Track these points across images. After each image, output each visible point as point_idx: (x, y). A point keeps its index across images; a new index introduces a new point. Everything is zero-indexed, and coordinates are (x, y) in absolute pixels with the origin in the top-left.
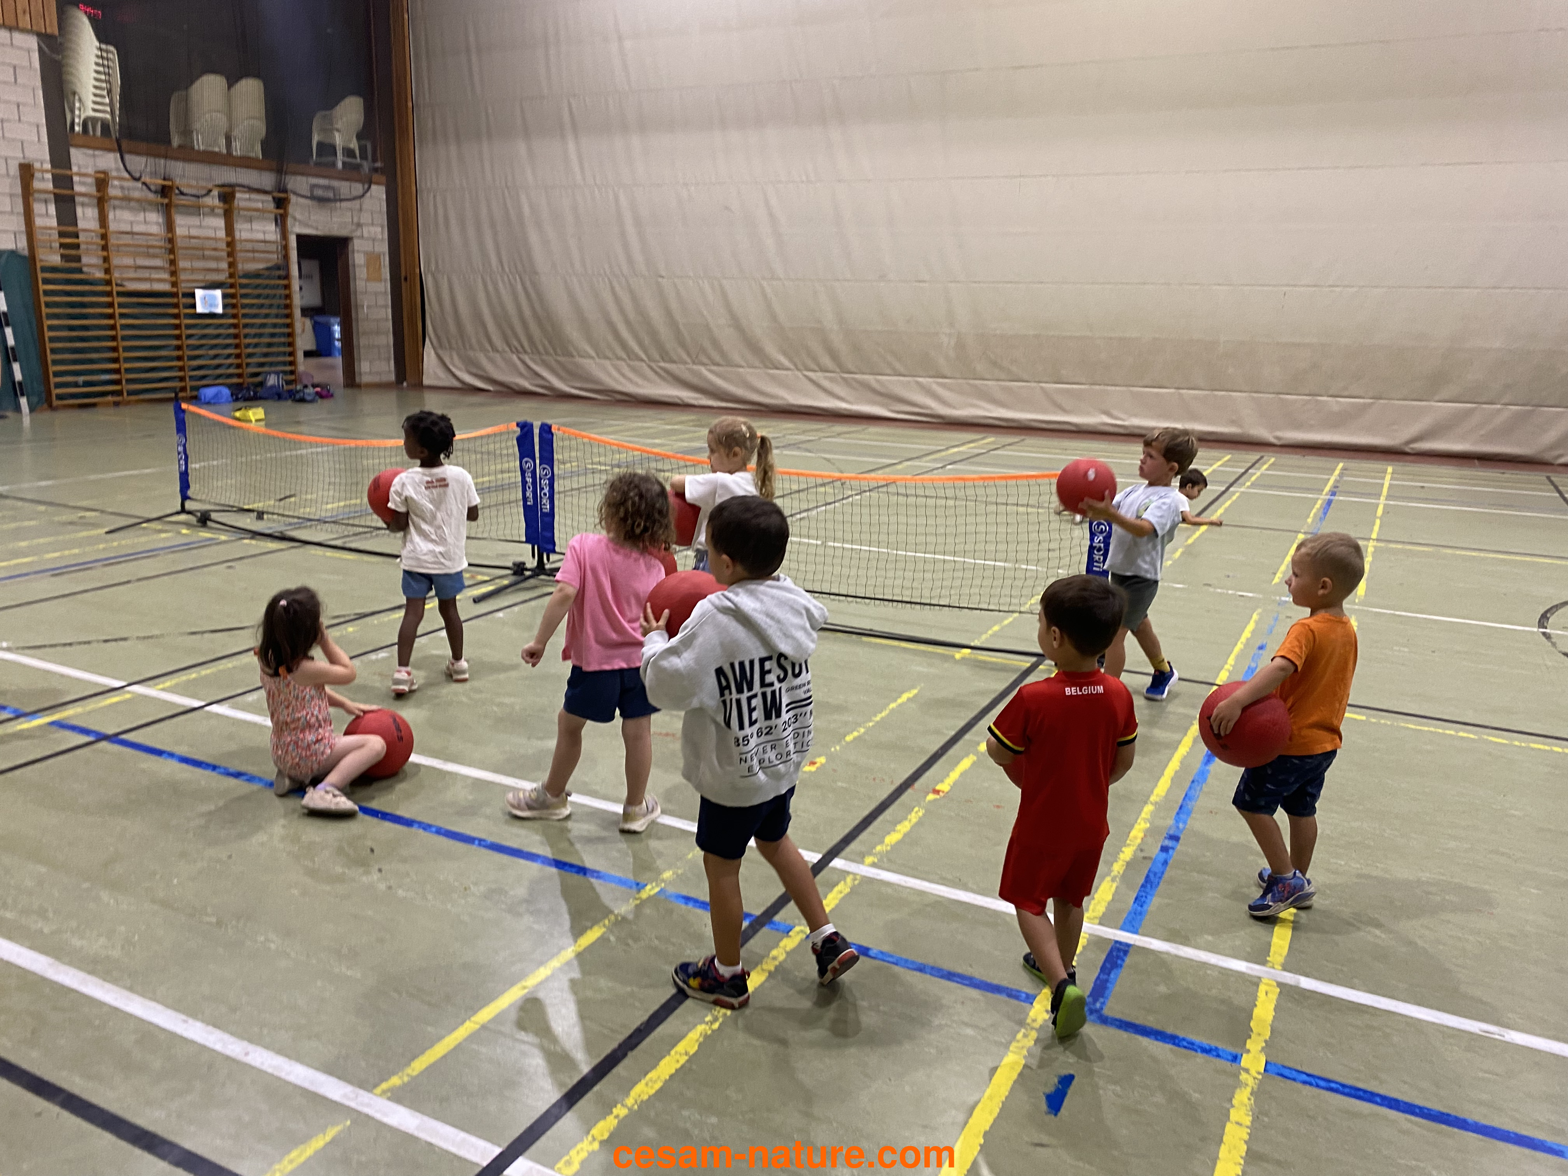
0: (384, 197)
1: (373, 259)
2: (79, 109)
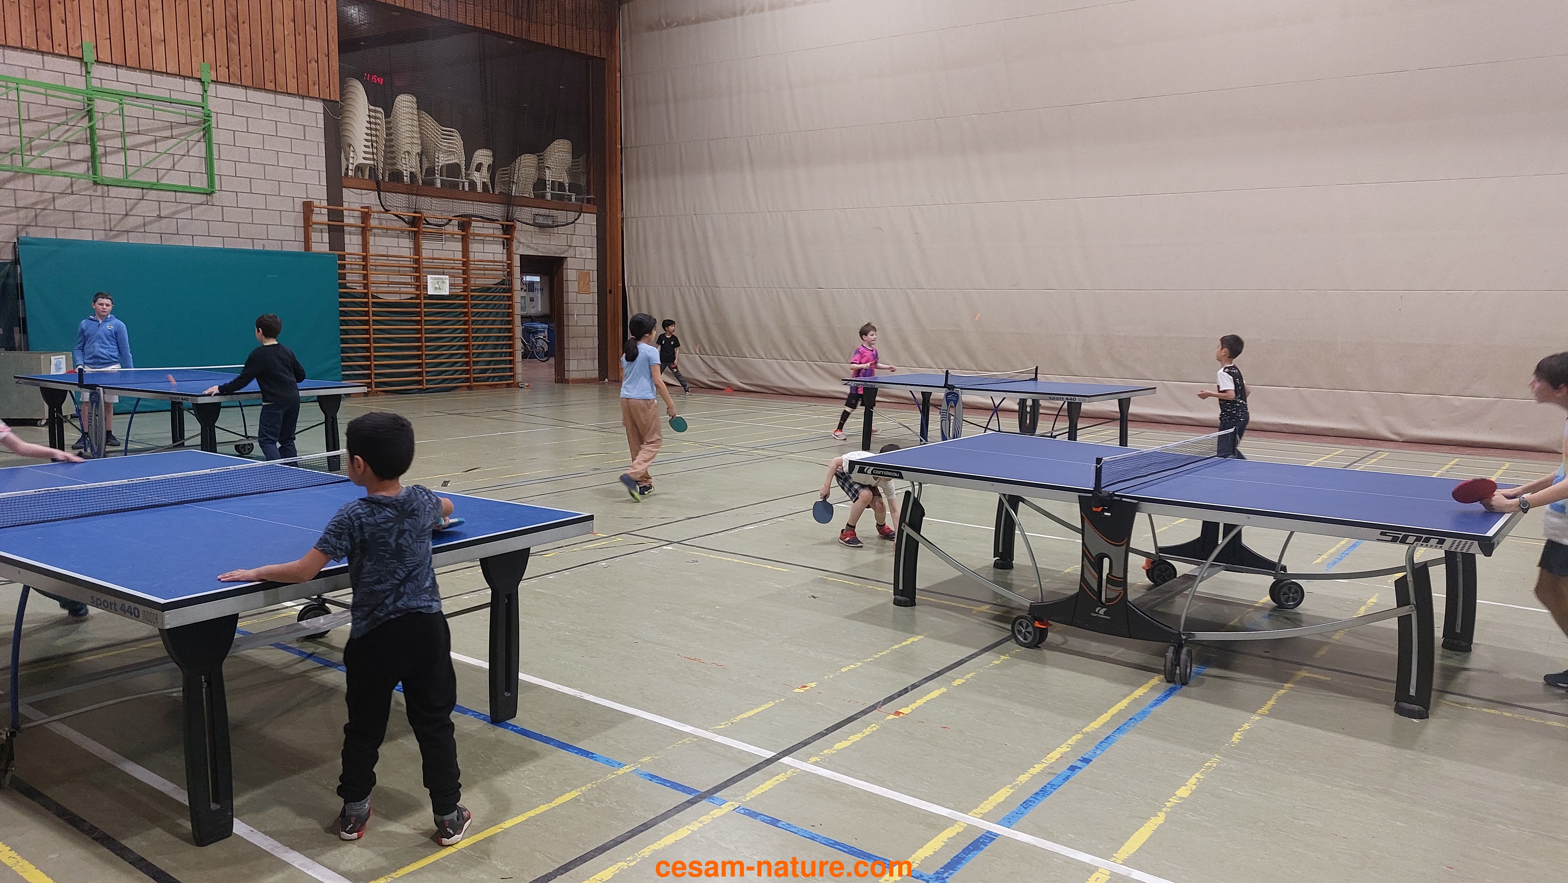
1: (583, 275)
2: (353, 158)
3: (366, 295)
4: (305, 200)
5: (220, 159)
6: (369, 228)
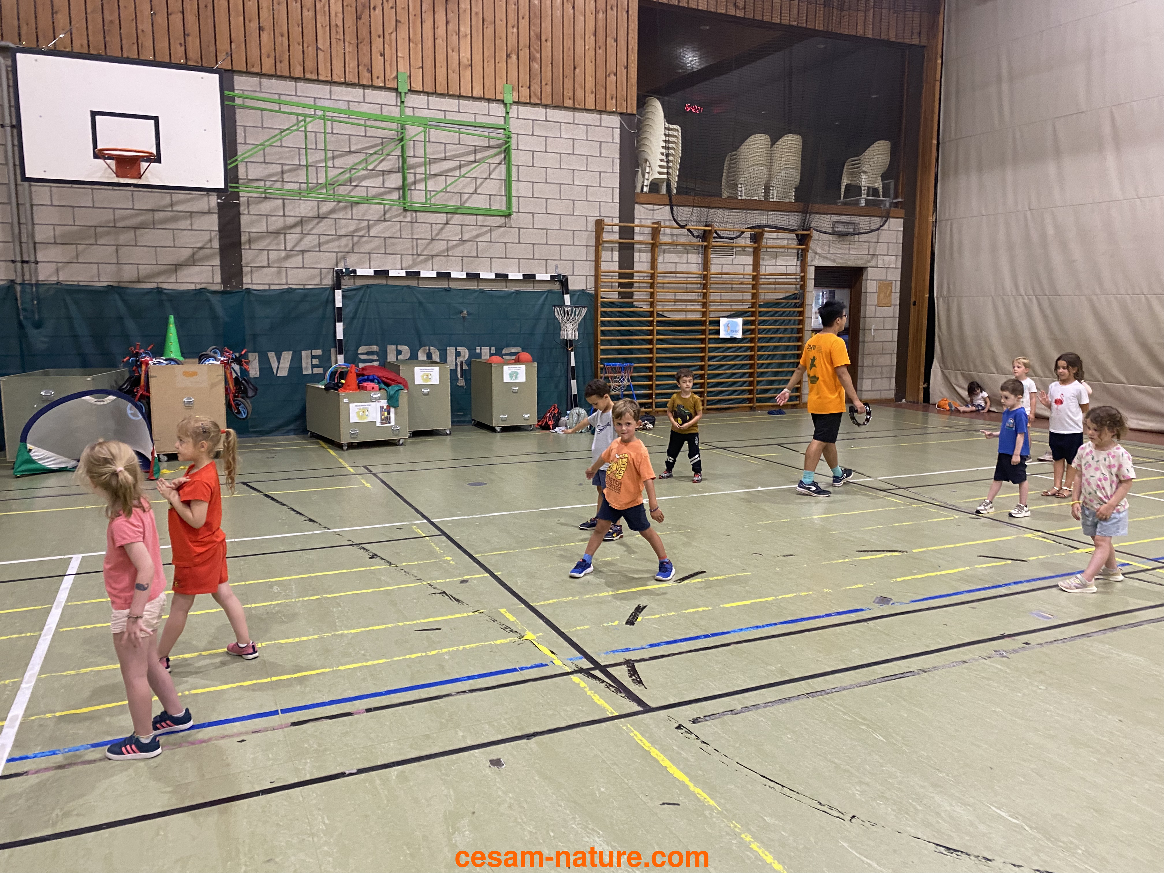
0: (902, 229)
1: (884, 285)
2: (648, 173)
3: (651, 314)
4: (598, 218)
5: (518, 180)
6: (658, 244)
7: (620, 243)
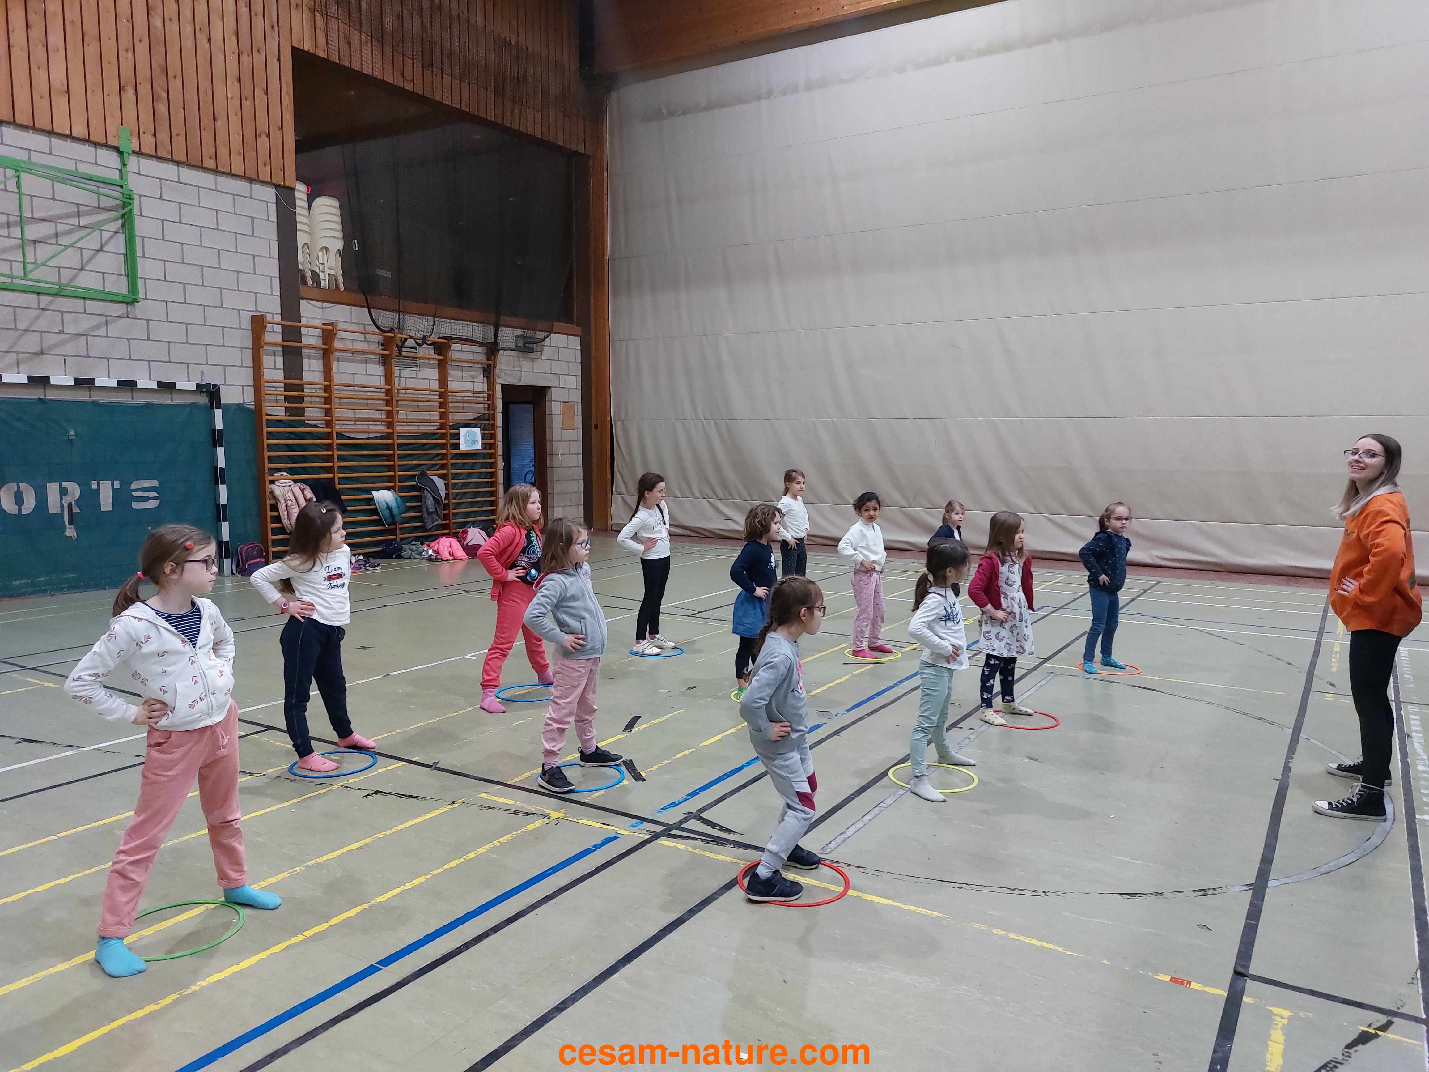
0: (579, 348)
1: (567, 408)
3: (328, 436)
4: (254, 314)
5: (144, 257)
6: (331, 350)
7: (283, 346)
